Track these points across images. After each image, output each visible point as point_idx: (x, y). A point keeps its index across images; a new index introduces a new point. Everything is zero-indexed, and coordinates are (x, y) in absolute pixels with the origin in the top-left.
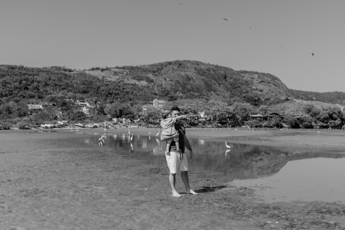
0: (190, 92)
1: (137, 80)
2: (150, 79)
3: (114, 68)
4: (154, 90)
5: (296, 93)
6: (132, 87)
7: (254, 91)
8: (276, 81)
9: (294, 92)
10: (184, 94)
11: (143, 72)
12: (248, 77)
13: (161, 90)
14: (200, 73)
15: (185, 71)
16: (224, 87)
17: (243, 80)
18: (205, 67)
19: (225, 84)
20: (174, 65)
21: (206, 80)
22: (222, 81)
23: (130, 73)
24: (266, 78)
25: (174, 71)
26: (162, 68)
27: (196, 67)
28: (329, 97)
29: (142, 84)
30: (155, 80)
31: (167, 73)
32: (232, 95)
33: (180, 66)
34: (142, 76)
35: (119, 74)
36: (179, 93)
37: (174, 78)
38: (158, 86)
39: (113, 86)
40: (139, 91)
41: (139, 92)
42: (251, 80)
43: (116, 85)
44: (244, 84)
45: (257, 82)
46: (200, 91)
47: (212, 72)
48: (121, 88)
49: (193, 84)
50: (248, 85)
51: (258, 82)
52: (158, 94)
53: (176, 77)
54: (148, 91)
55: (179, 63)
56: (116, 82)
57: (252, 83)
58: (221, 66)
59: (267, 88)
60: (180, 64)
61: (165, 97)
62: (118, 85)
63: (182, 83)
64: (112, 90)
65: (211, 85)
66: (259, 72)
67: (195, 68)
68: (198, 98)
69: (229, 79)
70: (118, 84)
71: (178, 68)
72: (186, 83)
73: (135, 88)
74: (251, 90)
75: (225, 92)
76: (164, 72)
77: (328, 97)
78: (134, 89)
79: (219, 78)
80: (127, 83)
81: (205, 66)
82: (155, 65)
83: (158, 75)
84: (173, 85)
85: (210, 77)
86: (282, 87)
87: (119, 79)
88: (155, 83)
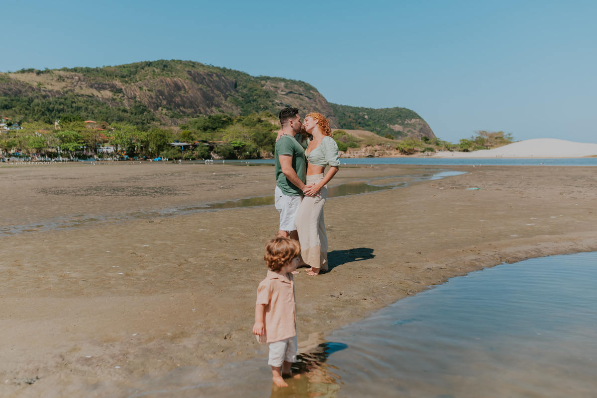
0: (179, 108)
1: (96, 88)
2: (116, 88)
3: (59, 70)
4: (122, 104)
5: (341, 109)
6: (87, 100)
7: (277, 107)
8: (311, 91)
9: (339, 108)
10: (170, 111)
11: (106, 77)
12: (270, 86)
13: (134, 105)
14: (197, 79)
15: (172, 77)
16: (233, 101)
17: (261, 90)
18: (205, 71)
19: (235, 95)
20: (156, 66)
21: (205, 90)
22: (231, 92)
23: (84, 79)
24: (296, 87)
25: (155, 76)
26: (136, 72)
27: (190, 70)
28: (387, 114)
29: (104, 95)
30: (125, 89)
31: (145, 79)
32: (244, 112)
33: (165, 68)
34: (105, 83)
35: (66, 79)
36: (162, 110)
37: (155, 86)
38: (130, 98)
39: (56, 98)
40: (98, 106)
41: (98, 108)
42: (275, 90)
43: (60, 96)
44: (262, 97)
45: (282, 93)
46: (195, 106)
47: (215, 78)
48: (68, 102)
49: (184, 96)
50: (269, 97)
51: (284, 93)
52: (129, 111)
53: (157, 85)
54: (114, 105)
55: (164, 64)
56: (61, 92)
57: (276, 95)
58: (231, 69)
59: (297, 102)
60: (165, 66)
61: (139, 115)
62: (64, 97)
63: (166, 94)
64: (53, 104)
65: (213, 98)
66: (288, 78)
67: (189, 73)
68: (190, 117)
69: (241, 88)
70: (64, 95)
71: (162, 72)
72: (173, 94)
73: (92, 102)
74: (273, 104)
75: (234, 107)
76: (140, 78)
77: (385, 115)
78: (90, 102)
79: (226, 86)
80: (79, 94)
81: (205, 68)
82: (125, 66)
83: (129, 81)
84: (152, 98)
85: (211, 85)
86: (319, 101)
87: (66, 88)
88: (124, 94)
